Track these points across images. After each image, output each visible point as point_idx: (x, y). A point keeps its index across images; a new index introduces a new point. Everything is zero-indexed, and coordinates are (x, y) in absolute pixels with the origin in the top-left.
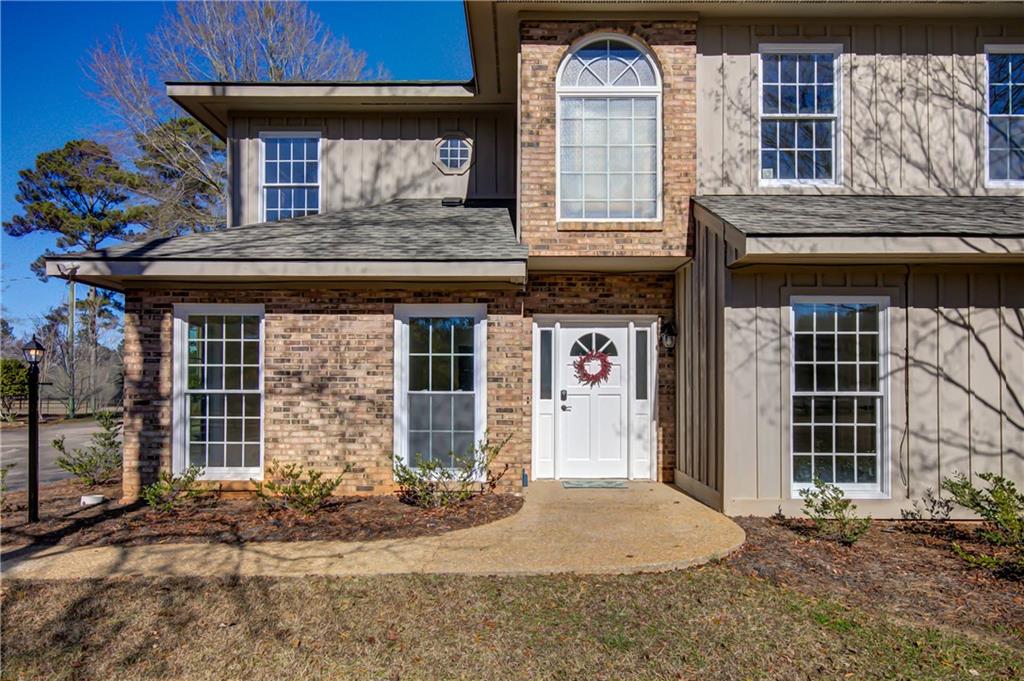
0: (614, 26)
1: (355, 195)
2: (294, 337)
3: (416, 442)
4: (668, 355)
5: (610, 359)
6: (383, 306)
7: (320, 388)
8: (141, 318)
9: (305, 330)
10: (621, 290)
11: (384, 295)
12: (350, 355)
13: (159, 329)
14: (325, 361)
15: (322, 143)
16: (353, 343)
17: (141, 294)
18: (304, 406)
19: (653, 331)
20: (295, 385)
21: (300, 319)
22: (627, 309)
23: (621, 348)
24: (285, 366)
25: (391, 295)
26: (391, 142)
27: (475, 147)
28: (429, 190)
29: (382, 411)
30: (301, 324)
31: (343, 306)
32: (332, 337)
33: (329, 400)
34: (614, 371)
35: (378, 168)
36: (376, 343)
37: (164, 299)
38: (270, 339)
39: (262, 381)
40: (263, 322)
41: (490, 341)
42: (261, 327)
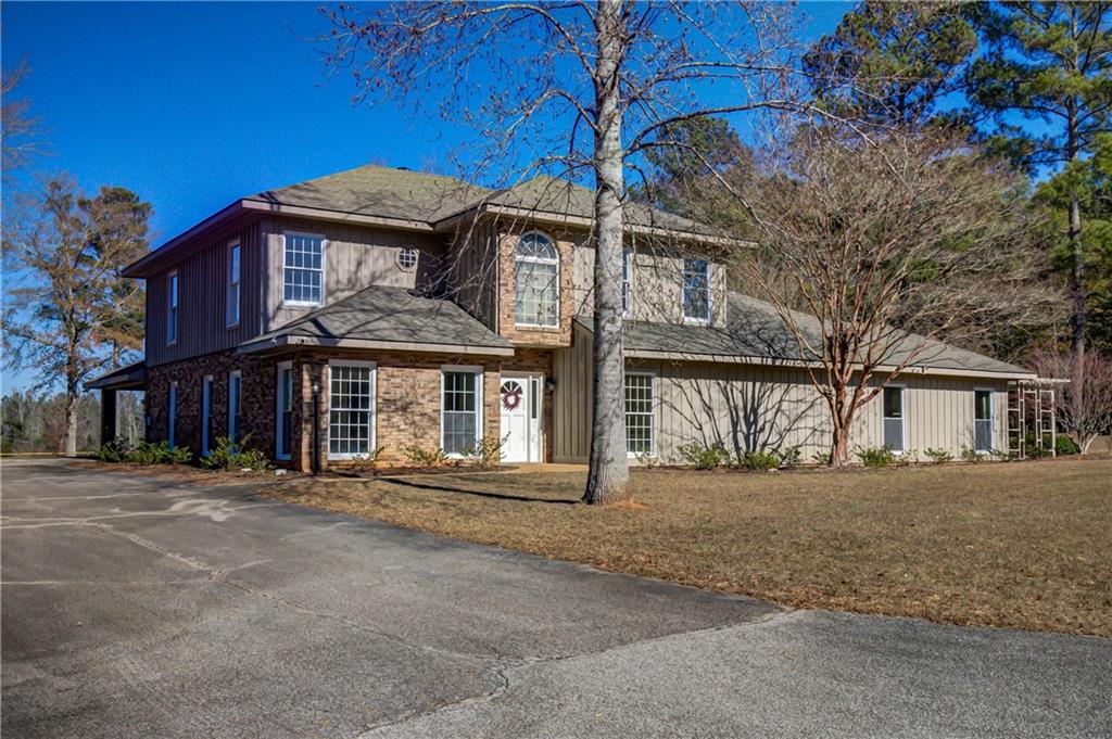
0: (540, 228)
1: (345, 282)
2: (392, 380)
3: (447, 438)
4: (549, 395)
5: (520, 396)
6: (436, 365)
7: (404, 409)
8: (313, 367)
9: (398, 376)
10: (527, 359)
11: (436, 359)
12: (420, 391)
13: (321, 373)
14: (407, 394)
15: (324, 243)
16: (422, 385)
17: (313, 354)
18: (397, 419)
19: (541, 381)
20: (393, 407)
21: (395, 371)
22: (530, 368)
23: (525, 390)
24: (387, 396)
25: (440, 360)
26: (368, 246)
27: (421, 255)
28: (391, 281)
29: (435, 422)
30: (396, 374)
31: (417, 365)
32: (411, 381)
33: (409, 416)
34: (521, 404)
35: (359, 264)
36: (432, 385)
37: (326, 357)
38: (380, 381)
39: (373, 406)
40: (374, 371)
41: (485, 386)
42: (372, 374)
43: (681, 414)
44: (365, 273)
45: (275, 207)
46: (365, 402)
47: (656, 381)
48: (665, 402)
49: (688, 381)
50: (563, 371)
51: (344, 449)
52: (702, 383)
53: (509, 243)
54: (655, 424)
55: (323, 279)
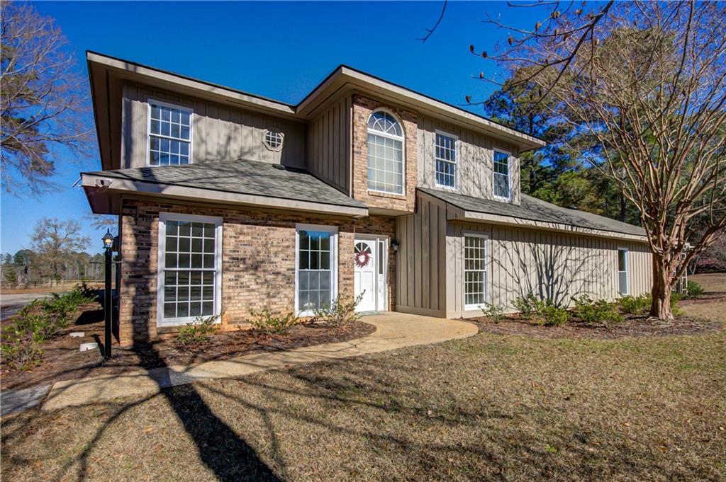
0: (389, 107)
1: (215, 153)
2: (241, 238)
3: (302, 296)
4: (394, 255)
5: (369, 255)
6: (291, 223)
7: (256, 267)
8: (136, 220)
9: (248, 234)
10: (376, 223)
11: (291, 218)
12: (273, 250)
13: (149, 228)
14: (259, 252)
15: (192, 117)
16: (275, 243)
17: (136, 204)
18: (247, 278)
19: (386, 243)
20: (242, 266)
21: (245, 228)
22: (378, 232)
23: (373, 250)
24: (235, 255)
25: (295, 218)
26: (238, 125)
27: (285, 139)
28: (259, 157)
29: (289, 280)
30: (245, 231)
31: (270, 222)
32: (263, 239)
33: (261, 275)
34: (370, 262)
35: (229, 139)
36: (286, 244)
37: (154, 209)
38: (226, 237)
39: (218, 266)
40: (220, 228)
41: (340, 245)
42: (219, 231)
43: (506, 270)
44: (234, 148)
45: (131, 67)
46: (210, 261)
47: (488, 242)
48: (495, 260)
49: (510, 243)
50: (405, 235)
51: (183, 310)
52: (520, 244)
53: (361, 114)
54: (488, 278)
55: (192, 148)
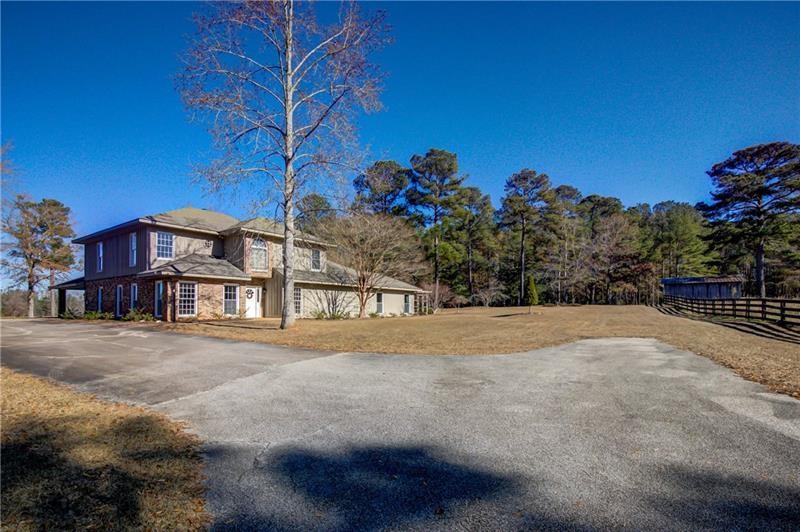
0: (260, 236)
1: (183, 252)
2: (204, 288)
3: (226, 309)
4: (264, 294)
5: (253, 294)
7: (209, 298)
8: (172, 283)
9: (206, 287)
10: (256, 282)
11: (221, 281)
12: (215, 292)
13: (175, 285)
14: (210, 293)
15: (174, 237)
16: (216, 290)
17: (172, 278)
18: (206, 302)
19: (261, 289)
20: (204, 298)
21: (205, 285)
22: (257, 285)
23: (255, 292)
24: (202, 294)
25: (223, 281)
26: (193, 239)
28: (202, 252)
29: (221, 304)
31: (214, 283)
32: (212, 289)
33: (211, 301)
34: (253, 297)
35: (189, 245)
36: (220, 290)
37: (177, 280)
38: (199, 289)
39: (196, 297)
41: (240, 291)
42: (196, 286)
43: (311, 301)
44: (191, 250)
45: (153, 222)
46: (193, 296)
47: (303, 290)
48: (305, 297)
49: (313, 290)
50: (268, 287)
51: (185, 312)
52: (318, 291)
53: (248, 241)
54: (302, 304)
55: (174, 250)
